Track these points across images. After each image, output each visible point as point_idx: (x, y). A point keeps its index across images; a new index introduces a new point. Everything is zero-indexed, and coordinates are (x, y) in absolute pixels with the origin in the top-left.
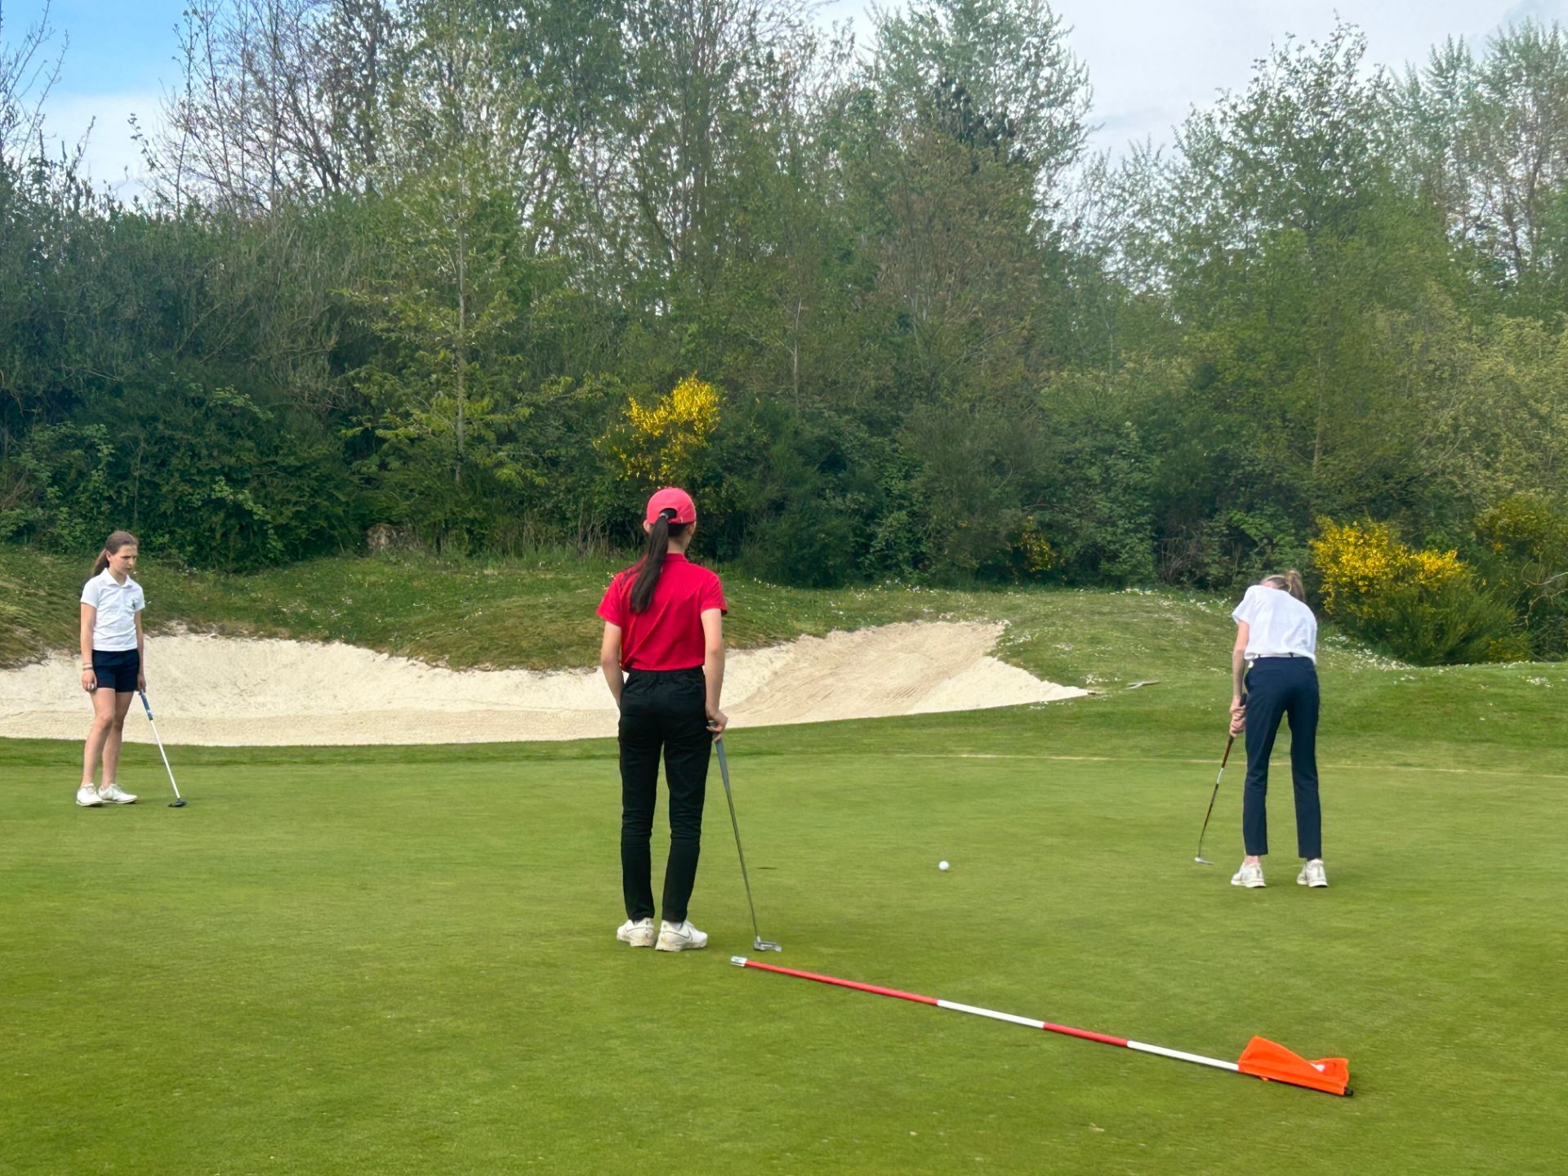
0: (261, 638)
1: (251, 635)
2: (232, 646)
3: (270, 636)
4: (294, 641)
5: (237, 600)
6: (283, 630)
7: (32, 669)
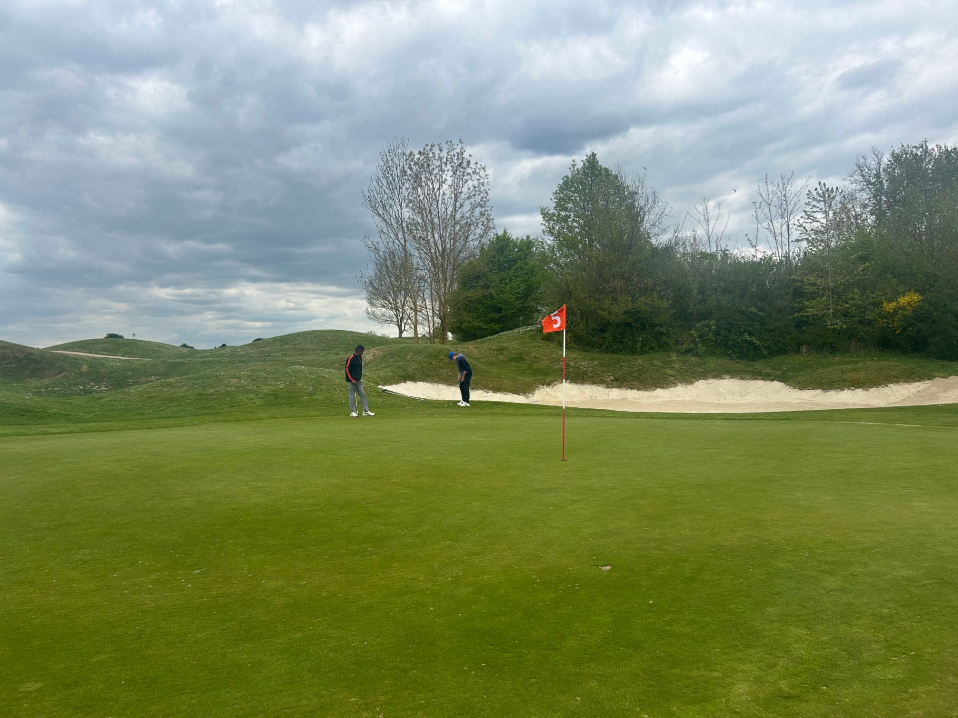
0: (753, 380)
1: (749, 379)
2: (743, 382)
3: (755, 379)
4: (762, 381)
5: (749, 369)
6: (760, 377)
7: (672, 389)
